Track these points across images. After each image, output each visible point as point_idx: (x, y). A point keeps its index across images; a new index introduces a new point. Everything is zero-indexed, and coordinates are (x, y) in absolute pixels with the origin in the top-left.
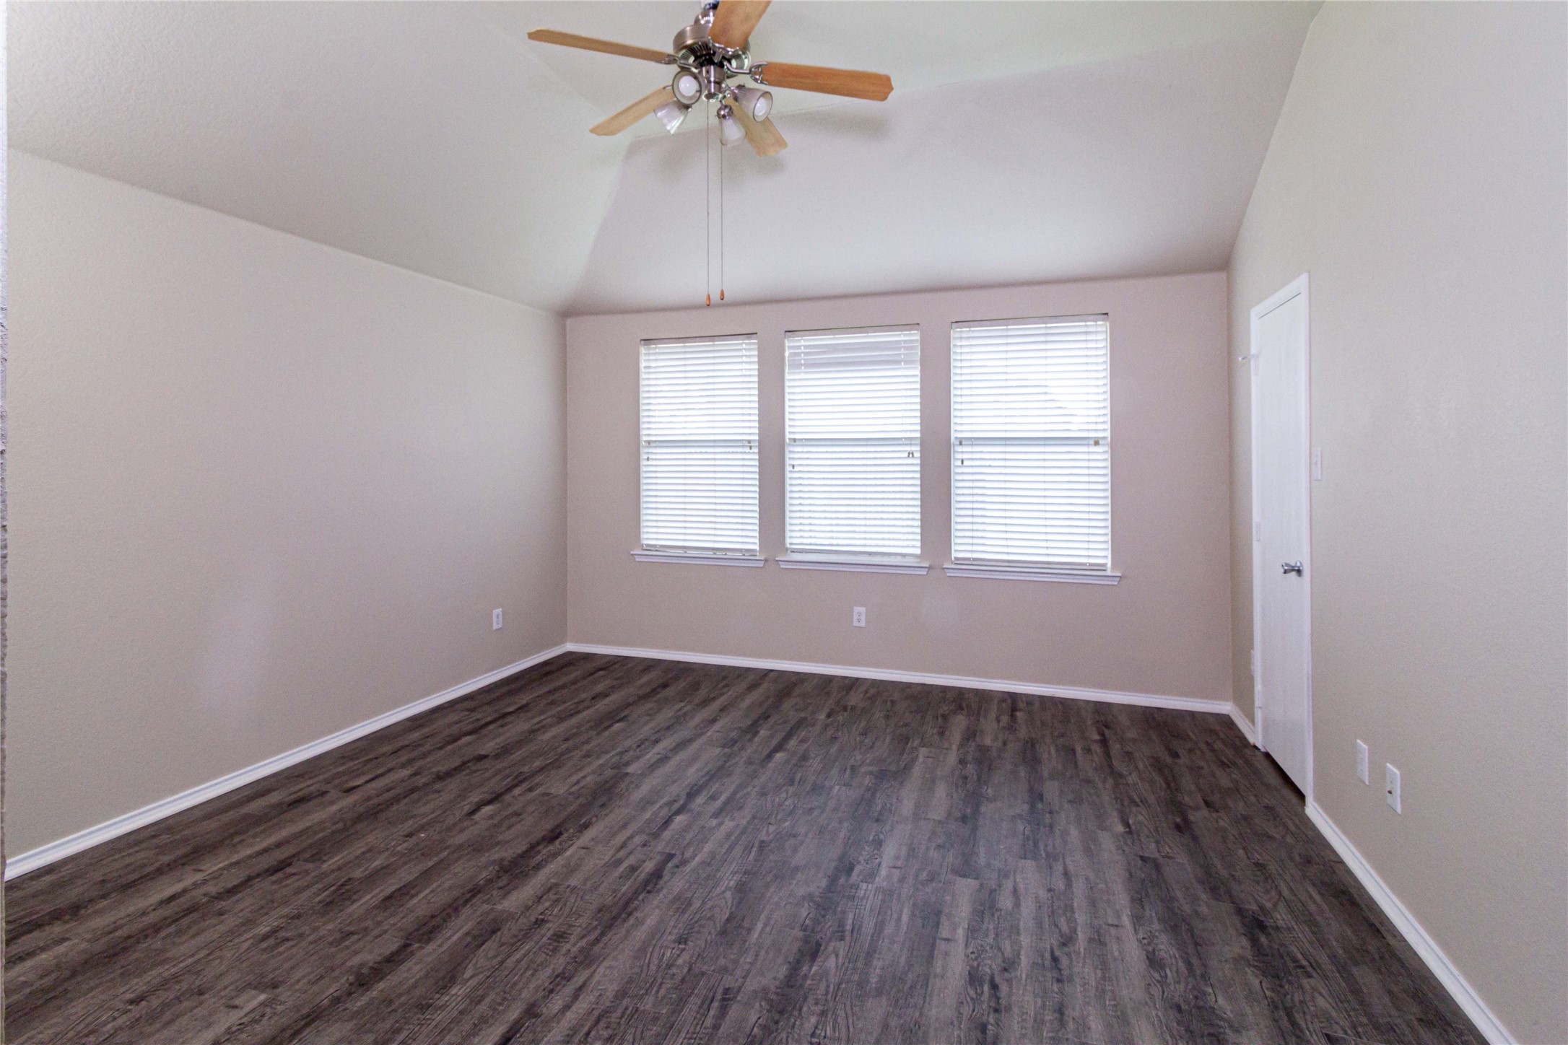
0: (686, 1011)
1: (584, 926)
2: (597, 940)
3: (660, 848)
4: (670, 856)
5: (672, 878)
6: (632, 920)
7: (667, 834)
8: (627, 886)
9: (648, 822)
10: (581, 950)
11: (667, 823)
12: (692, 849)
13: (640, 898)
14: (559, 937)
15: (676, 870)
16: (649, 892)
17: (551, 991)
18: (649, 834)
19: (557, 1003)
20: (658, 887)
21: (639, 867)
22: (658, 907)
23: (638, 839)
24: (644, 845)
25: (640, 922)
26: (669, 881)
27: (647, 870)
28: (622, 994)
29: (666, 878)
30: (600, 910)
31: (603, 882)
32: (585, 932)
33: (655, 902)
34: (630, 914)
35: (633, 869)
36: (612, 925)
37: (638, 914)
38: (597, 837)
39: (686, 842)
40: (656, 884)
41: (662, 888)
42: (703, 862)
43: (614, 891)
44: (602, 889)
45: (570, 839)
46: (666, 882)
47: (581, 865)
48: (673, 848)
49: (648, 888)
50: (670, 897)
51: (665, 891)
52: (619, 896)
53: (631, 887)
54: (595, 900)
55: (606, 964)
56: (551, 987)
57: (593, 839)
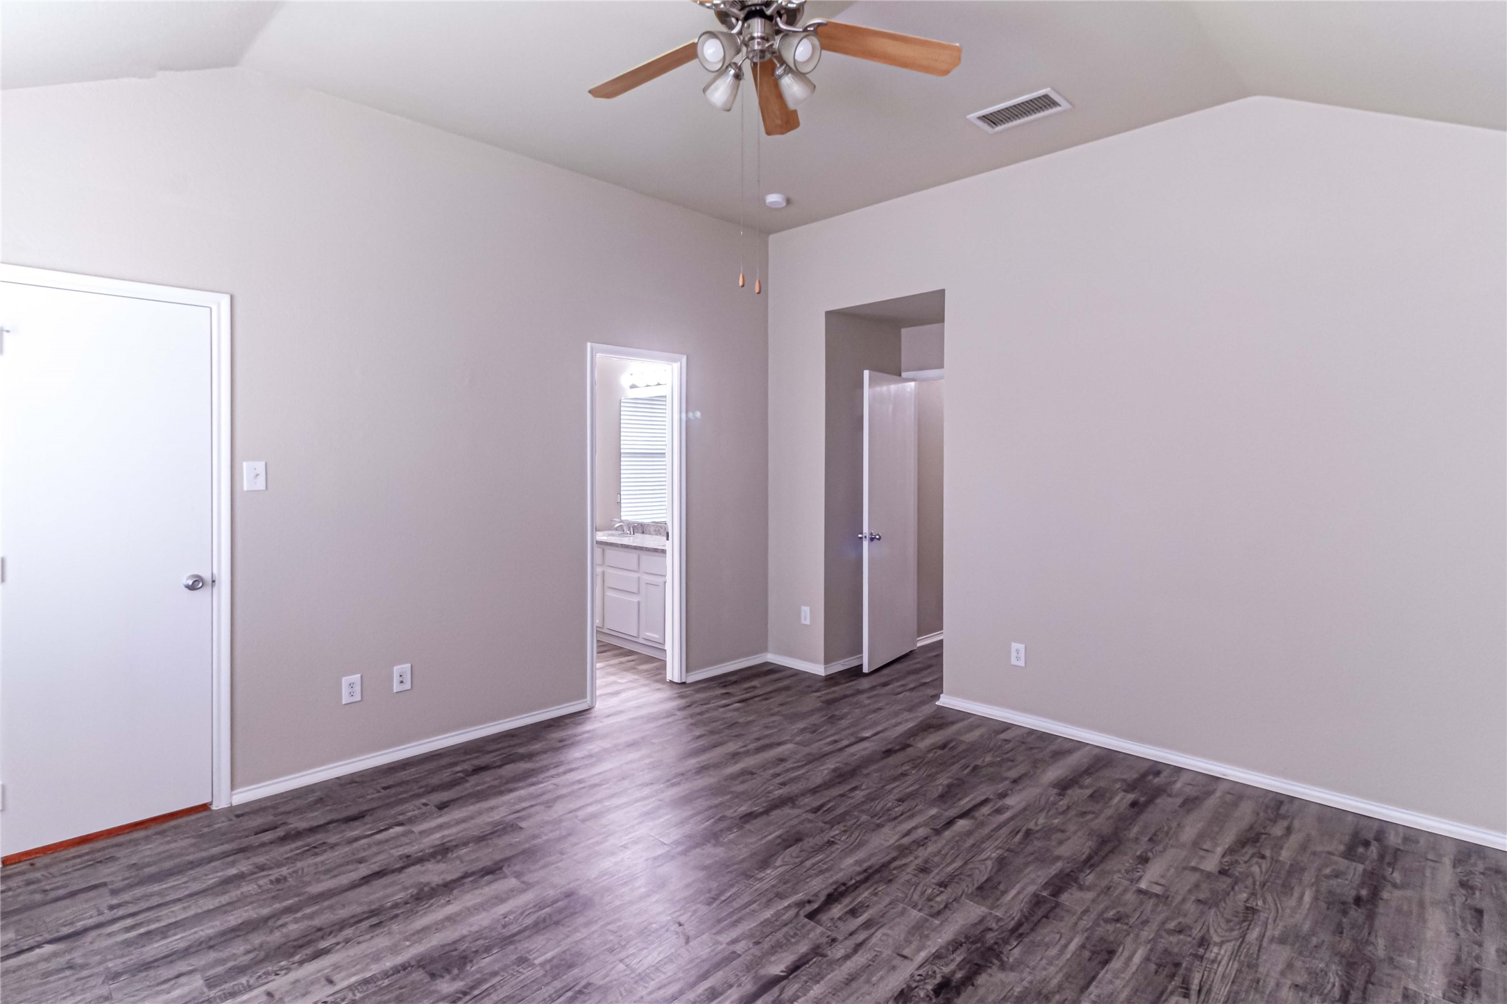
0: (842, 811)
1: (904, 873)
2: (894, 859)
3: (819, 929)
4: (811, 916)
5: (819, 891)
6: (865, 865)
7: (803, 948)
8: (863, 896)
9: (817, 978)
10: (905, 856)
11: (794, 968)
12: (785, 917)
13: (853, 881)
14: (924, 870)
15: (811, 899)
16: (844, 884)
17: (926, 838)
18: (824, 956)
19: (921, 832)
20: (834, 887)
21: (846, 913)
22: (841, 870)
23: (838, 952)
24: (834, 940)
25: (857, 863)
26: (823, 889)
27: (840, 906)
28: (879, 826)
29: (825, 893)
30: (890, 881)
31: (885, 907)
32: (904, 868)
33: (841, 874)
34: (865, 871)
35: (853, 912)
36: (881, 867)
37: (858, 869)
38: (889, 971)
39: (785, 929)
40: (835, 890)
41: (832, 884)
42: (781, 898)
43: (876, 894)
44: (887, 900)
45: (924, 979)
46: (826, 888)
47: (909, 932)
48: (804, 926)
49: (844, 888)
50: (827, 875)
51: (831, 881)
52: (873, 888)
53: (860, 894)
54: (895, 891)
55: (889, 843)
56: (926, 841)
57: (894, 968)
